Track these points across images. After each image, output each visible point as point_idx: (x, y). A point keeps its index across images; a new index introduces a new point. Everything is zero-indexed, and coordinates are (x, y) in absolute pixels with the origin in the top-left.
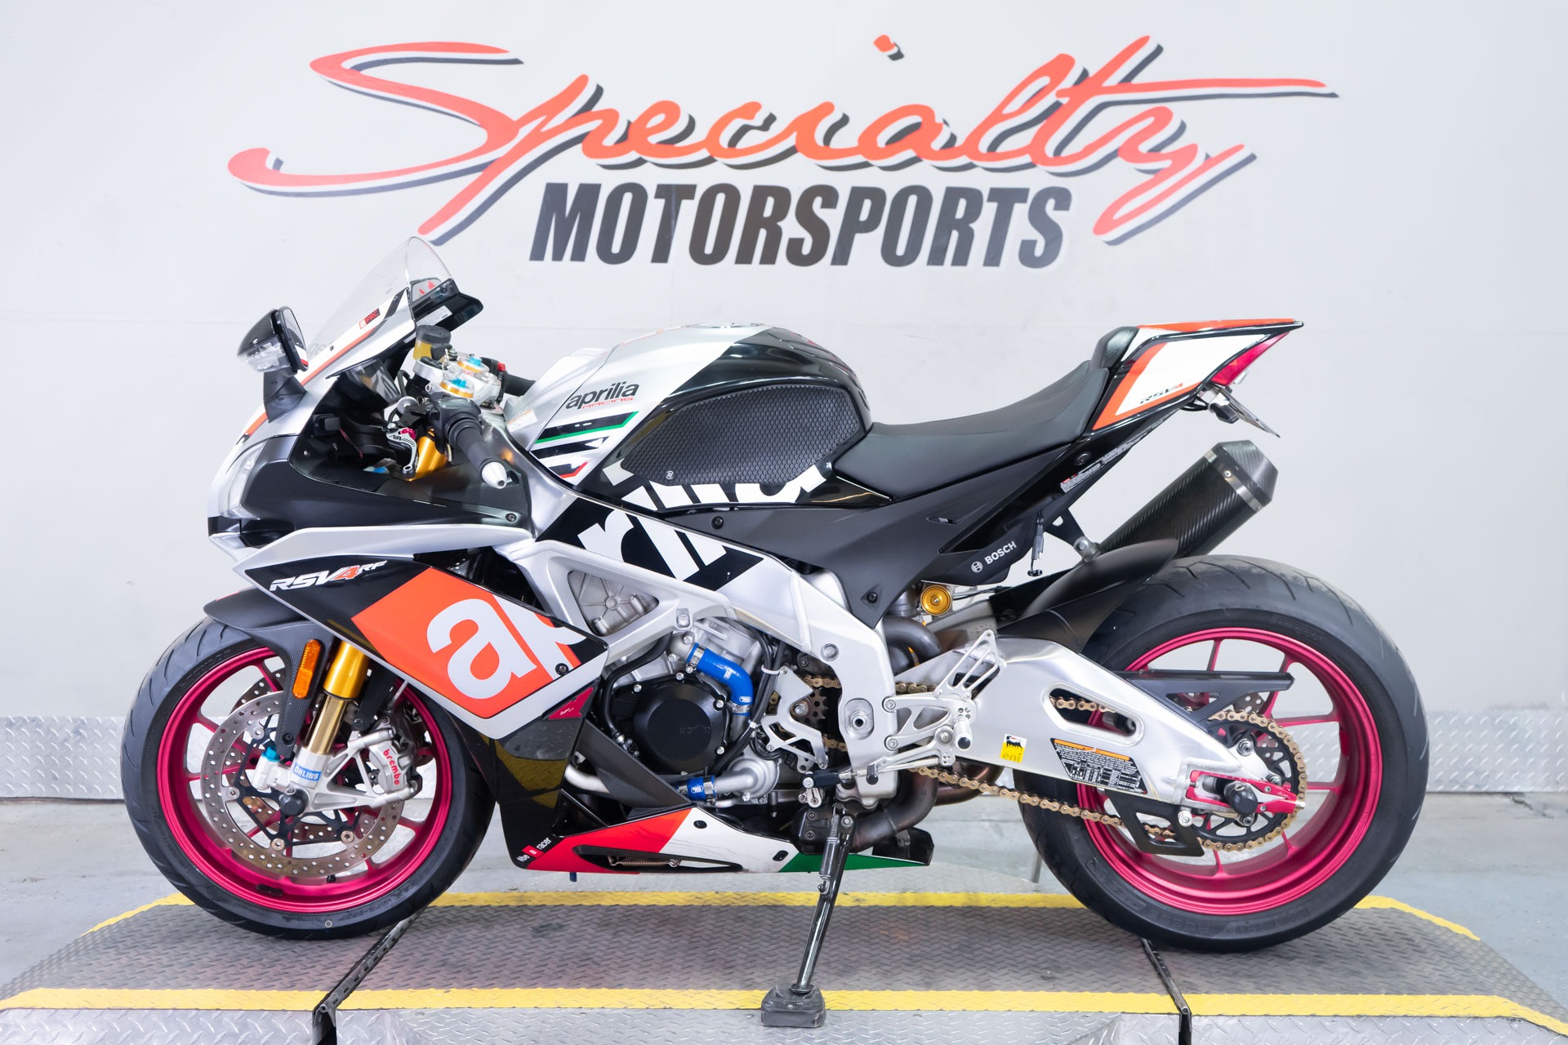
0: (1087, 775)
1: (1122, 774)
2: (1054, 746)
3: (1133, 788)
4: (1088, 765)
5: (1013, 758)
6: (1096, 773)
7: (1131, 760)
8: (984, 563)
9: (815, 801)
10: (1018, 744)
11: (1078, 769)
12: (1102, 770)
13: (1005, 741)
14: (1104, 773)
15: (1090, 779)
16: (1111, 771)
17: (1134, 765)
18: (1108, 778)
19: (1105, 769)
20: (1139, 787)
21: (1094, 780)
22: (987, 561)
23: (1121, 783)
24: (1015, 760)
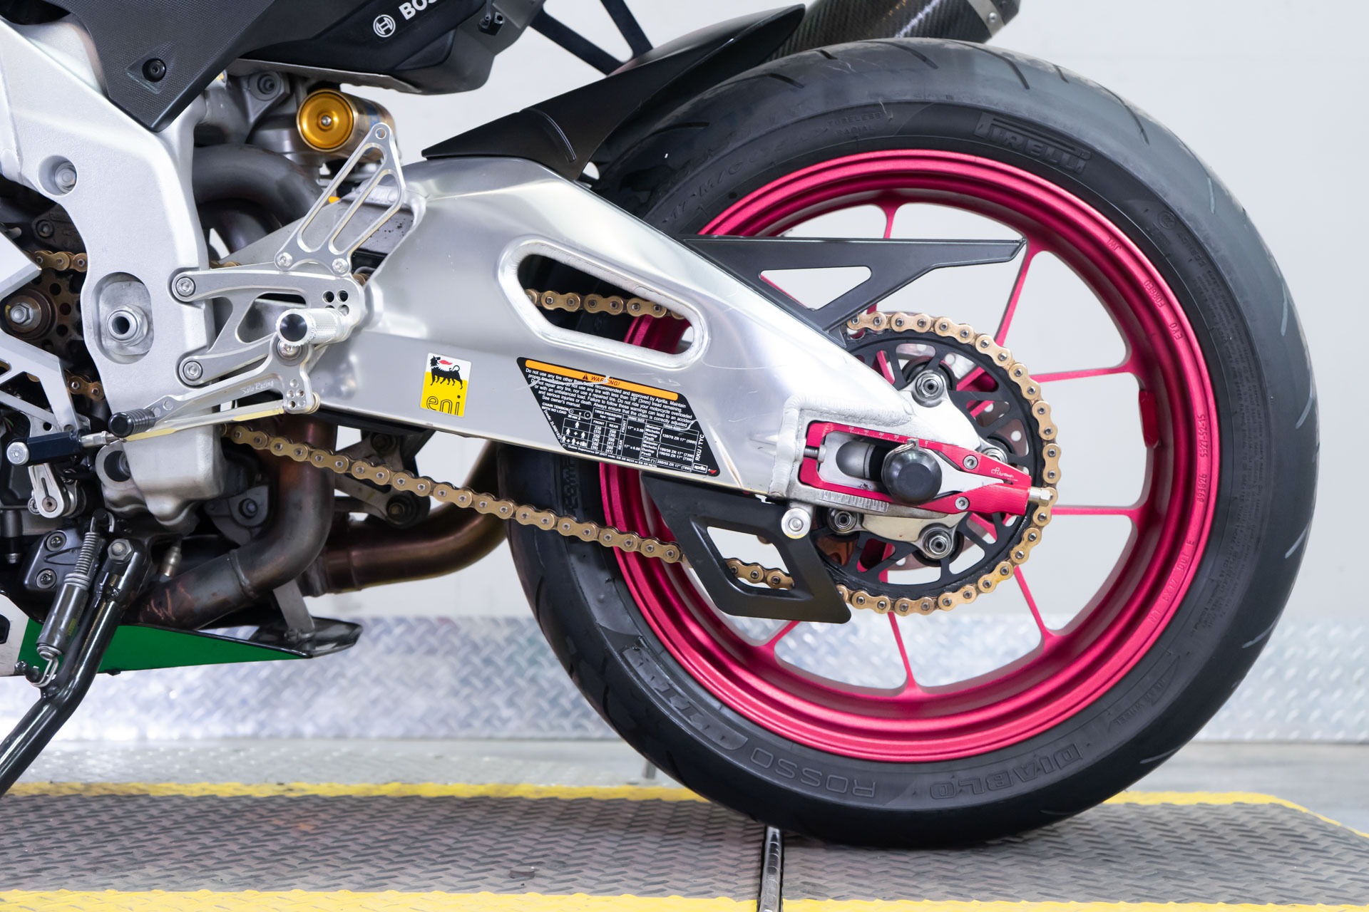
0: (596, 437)
1: (667, 431)
2: (526, 375)
3: (689, 464)
4: (597, 416)
5: (446, 405)
6: (613, 433)
7: (681, 399)
8: (398, 17)
9: (50, 503)
10: (454, 375)
11: (577, 425)
12: (624, 424)
13: (429, 368)
14: (629, 432)
15: (602, 447)
16: (642, 426)
17: (688, 410)
18: (639, 444)
19: (631, 423)
20: (702, 461)
21: (610, 448)
22: (404, 13)
23: (665, 452)
24: (450, 411)
